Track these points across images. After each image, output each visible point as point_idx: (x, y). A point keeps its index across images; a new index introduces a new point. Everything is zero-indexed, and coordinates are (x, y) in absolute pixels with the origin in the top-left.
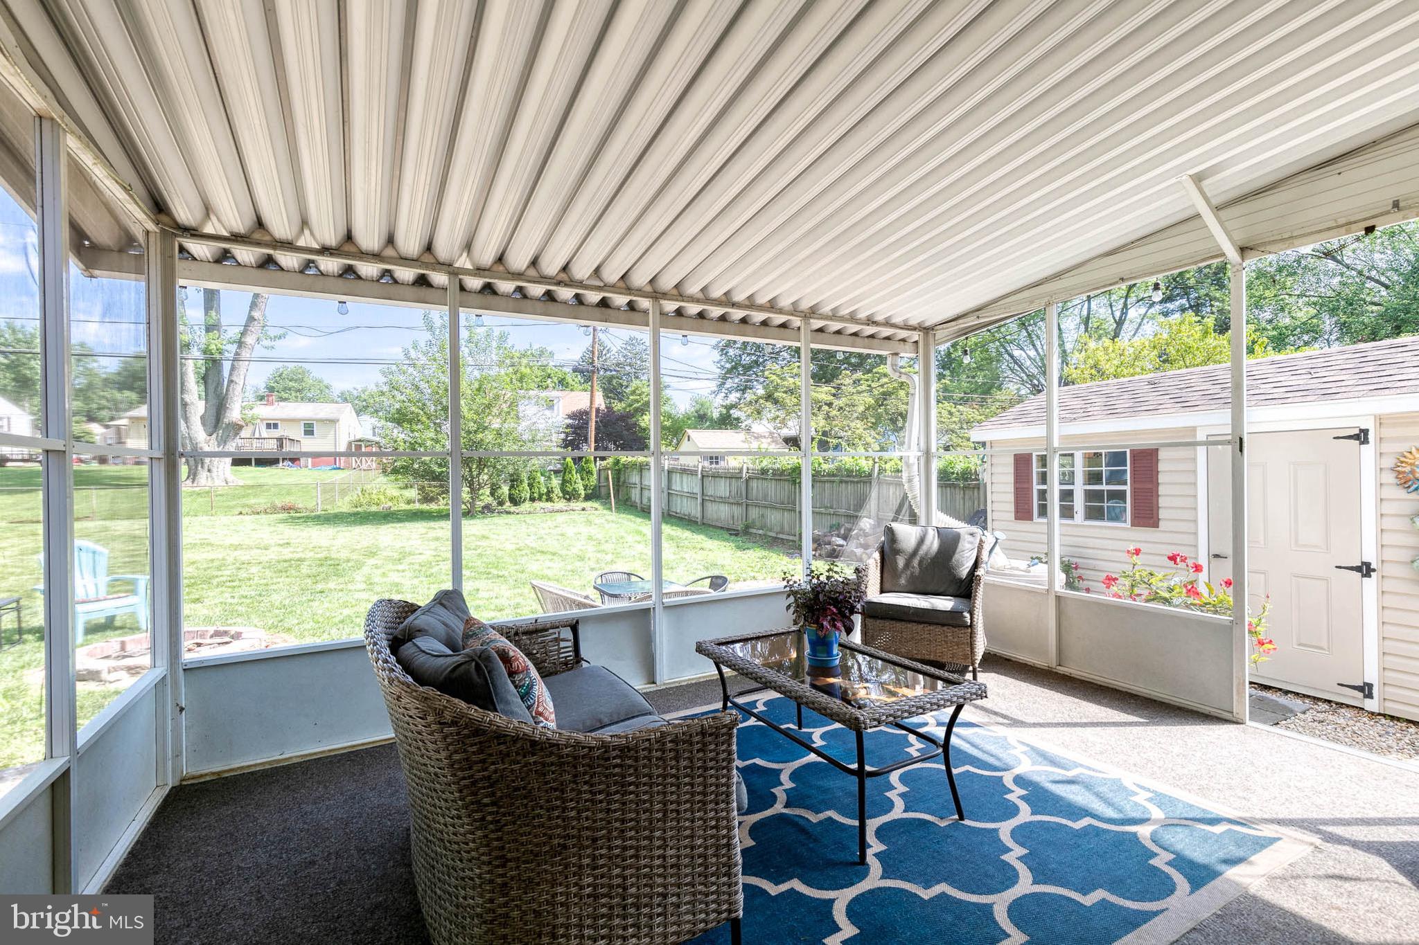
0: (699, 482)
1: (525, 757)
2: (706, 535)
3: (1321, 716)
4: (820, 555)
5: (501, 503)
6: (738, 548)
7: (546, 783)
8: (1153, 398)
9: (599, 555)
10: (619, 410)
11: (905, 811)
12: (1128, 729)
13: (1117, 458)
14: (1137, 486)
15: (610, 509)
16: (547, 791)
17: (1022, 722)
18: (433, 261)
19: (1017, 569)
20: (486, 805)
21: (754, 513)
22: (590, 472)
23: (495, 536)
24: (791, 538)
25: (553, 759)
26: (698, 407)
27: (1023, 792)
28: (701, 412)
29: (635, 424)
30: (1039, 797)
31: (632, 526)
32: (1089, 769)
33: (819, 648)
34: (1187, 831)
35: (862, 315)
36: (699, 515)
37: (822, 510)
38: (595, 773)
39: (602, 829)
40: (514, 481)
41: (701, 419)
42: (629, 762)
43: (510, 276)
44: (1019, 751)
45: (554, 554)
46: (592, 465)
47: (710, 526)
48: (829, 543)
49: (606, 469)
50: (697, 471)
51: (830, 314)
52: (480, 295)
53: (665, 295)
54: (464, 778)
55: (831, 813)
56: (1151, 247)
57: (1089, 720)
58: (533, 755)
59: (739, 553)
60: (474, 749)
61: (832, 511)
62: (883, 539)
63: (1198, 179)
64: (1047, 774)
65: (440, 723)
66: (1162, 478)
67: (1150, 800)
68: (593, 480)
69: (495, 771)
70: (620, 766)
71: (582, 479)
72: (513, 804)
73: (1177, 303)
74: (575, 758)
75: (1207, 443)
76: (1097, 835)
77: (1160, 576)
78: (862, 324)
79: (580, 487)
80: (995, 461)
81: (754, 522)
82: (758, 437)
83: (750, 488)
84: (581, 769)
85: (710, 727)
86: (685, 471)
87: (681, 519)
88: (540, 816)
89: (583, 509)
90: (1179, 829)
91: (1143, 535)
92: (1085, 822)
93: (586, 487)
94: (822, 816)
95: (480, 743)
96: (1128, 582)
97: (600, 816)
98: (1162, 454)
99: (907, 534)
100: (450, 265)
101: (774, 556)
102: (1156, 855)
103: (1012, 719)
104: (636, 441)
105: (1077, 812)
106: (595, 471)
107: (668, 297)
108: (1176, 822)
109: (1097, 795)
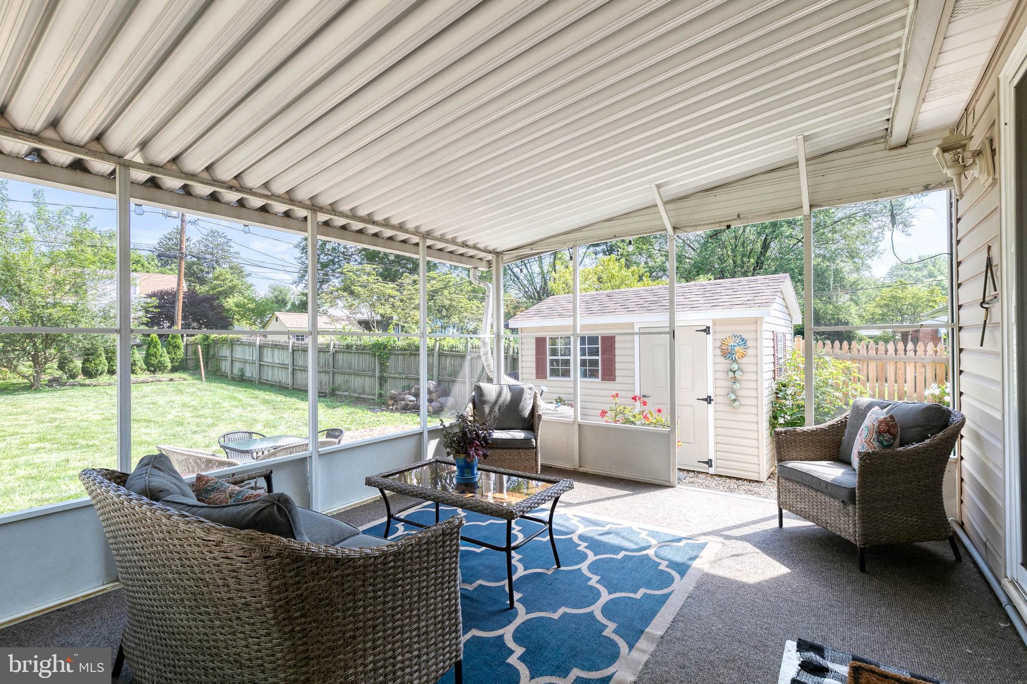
0: (290, 356)
1: (330, 573)
2: (298, 397)
3: (692, 480)
4: (396, 409)
5: (73, 376)
6: (329, 407)
7: (343, 591)
8: (610, 304)
9: (198, 420)
10: (201, 293)
11: (525, 570)
12: (625, 498)
13: (593, 340)
14: (605, 356)
15: (200, 379)
16: (343, 597)
17: (571, 504)
18: (101, 150)
19: (550, 410)
20: (297, 618)
21: (339, 379)
22: (177, 347)
23: (73, 409)
24: (371, 397)
25: (350, 571)
26: (276, 293)
27: (586, 544)
28: (280, 298)
29: (221, 306)
30: (596, 545)
31: (226, 393)
32: (614, 524)
33: (465, 471)
34: (670, 548)
35: (460, 240)
36: (290, 382)
37: (397, 375)
38: (377, 576)
39: (379, 618)
40: (89, 355)
41: (280, 303)
42: (399, 563)
43: (183, 175)
44: (575, 521)
45: (149, 421)
46: (180, 340)
47: (300, 390)
48: (403, 400)
49: (195, 344)
50: (288, 347)
51: (439, 237)
52: (143, 187)
53: (321, 209)
54: (280, 600)
55: (480, 582)
56: (630, 220)
57: (604, 497)
58: (336, 570)
59: (330, 411)
60: (292, 573)
61: (404, 376)
62: (473, 393)
63: (659, 187)
64: (595, 531)
65: (265, 558)
66: (617, 352)
67: (648, 535)
68: (181, 354)
69: (307, 589)
70: (393, 567)
71: (168, 353)
72: (318, 613)
73: (601, 248)
74: (365, 567)
75: (640, 334)
76: (630, 560)
77: (629, 410)
78: (459, 246)
79: (167, 360)
80: (524, 341)
81: (340, 385)
82: (338, 320)
83: (336, 361)
84: (368, 575)
85: (448, 529)
86: (275, 346)
87: (272, 386)
88: (337, 618)
89: (171, 380)
90: (666, 548)
91: (608, 385)
92: (622, 554)
93: (172, 360)
94: (475, 585)
95: (298, 568)
96: (613, 414)
97: (379, 607)
98: (617, 338)
99: (490, 390)
100: (120, 157)
101: (360, 411)
102: (660, 563)
103: (565, 503)
104: (222, 321)
105: (617, 549)
106: (182, 345)
107: (324, 210)
108: (663, 544)
109: (623, 537)
